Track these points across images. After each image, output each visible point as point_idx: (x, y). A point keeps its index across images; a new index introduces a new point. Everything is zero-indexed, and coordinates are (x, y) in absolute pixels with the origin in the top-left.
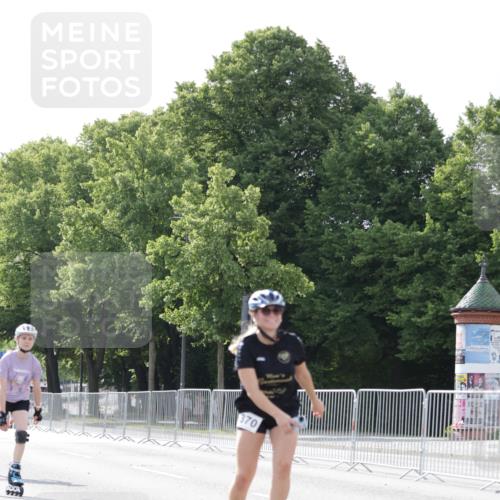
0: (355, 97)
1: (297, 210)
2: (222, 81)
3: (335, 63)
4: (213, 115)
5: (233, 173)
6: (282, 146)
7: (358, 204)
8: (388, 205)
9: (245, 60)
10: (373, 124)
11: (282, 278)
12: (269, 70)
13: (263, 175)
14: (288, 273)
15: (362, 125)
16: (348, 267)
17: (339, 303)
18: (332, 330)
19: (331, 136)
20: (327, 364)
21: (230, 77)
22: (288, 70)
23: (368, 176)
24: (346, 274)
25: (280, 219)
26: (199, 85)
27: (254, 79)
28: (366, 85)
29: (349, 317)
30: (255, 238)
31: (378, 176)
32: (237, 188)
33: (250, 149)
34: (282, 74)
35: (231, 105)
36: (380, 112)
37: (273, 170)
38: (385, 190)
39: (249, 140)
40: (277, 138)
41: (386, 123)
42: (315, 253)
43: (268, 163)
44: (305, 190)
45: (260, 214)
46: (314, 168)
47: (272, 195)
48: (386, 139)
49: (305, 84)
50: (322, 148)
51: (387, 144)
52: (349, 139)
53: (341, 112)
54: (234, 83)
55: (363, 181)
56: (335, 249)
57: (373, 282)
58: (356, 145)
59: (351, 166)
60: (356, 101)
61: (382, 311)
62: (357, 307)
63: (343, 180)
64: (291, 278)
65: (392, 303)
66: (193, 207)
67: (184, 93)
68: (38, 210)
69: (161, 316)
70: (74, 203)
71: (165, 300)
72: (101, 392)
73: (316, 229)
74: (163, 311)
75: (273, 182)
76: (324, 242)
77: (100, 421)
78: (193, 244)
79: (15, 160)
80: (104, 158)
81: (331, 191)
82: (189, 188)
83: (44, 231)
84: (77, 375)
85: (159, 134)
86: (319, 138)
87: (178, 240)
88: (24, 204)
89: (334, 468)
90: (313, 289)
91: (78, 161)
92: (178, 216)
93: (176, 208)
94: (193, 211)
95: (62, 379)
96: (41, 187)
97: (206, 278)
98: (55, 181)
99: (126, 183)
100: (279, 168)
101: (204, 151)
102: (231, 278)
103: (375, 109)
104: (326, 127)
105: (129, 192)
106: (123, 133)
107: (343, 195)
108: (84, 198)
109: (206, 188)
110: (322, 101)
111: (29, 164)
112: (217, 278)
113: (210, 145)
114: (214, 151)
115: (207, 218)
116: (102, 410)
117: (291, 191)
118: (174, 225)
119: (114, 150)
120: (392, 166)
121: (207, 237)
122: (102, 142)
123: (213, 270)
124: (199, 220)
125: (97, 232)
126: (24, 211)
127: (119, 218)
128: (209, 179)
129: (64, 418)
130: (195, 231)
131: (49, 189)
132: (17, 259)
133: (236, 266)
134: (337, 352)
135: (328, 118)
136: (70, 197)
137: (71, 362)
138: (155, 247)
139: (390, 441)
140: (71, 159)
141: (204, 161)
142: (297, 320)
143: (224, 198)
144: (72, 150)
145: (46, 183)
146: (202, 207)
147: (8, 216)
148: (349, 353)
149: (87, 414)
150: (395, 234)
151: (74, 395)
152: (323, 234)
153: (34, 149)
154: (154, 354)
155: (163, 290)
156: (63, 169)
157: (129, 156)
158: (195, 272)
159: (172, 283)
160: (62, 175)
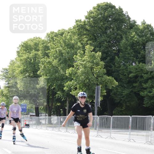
0: (131, 24)
1: (113, 59)
2: (90, 19)
3: (124, 13)
4: (87, 30)
5: (93, 48)
6: (108, 39)
7: (131, 58)
8: (141, 58)
9: (97, 12)
10: (136, 33)
11: (108, 81)
12: (104, 16)
13: (102, 49)
14: (109, 79)
15: (133, 33)
16: (128, 77)
17: (125, 89)
18: (123, 97)
19: (123, 36)
20: (122, 108)
21: (92, 18)
22: (110, 16)
23: (134, 49)
24: (127, 80)
25: (107, 62)
26: (83, 20)
27: (99, 18)
28: (134, 20)
29: (129, 93)
30: (100, 69)
31: (137, 49)
32: (94, 53)
33: (98, 40)
34: (108, 17)
35: (92, 27)
36: (138, 29)
37: (105, 47)
38: (139, 53)
39: (98, 38)
40: (106, 37)
41: (140, 32)
42: (118, 73)
43: (104, 45)
44: (115, 53)
45: (101, 61)
46: (118, 46)
47: (105, 55)
48: (140, 38)
49: (115, 20)
50: (120, 40)
51: (140, 39)
52: (129, 37)
53: (126, 29)
54: (93, 20)
55: (133, 51)
56: (124, 72)
57: (136, 82)
58: (131, 39)
59: (129, 46)
60: (131, 25)
61: (138, 91)
62: (131, 90)
63: (127, 50)
64: (111, 81)
65: (141, 89)
66: (80, 58)
67: (78, 23)
68: (32, 60)
69: (70, 93)
70: (44, 57)
71: (72, 88)
72: (52, 117)
73: (118, 65)
74: (71, 91)
75: (105, 51)
76: (121, 70)
77: (52, 126)
78: (80, 70)
79: (26, 44)
80: (53, 43)
81: (123, 53)
82: (79, 52)
83: (35, 66)
84: (44, 111)
85: (70, 36)
86: (120, 37)
87: (76, 69)
88: (28, 58)
89: (124, 140)
90: (118, 84)
91: (45, 44)
92: (76, 61)
93: (75, 59)
94: (81, 60)
95: (40, 113)
96: (33, 52)
97: (85, 81)
98: (38, 50)
99: (60, 51)
100: (107, 46)
101: (84, 41)
102: (92, 81)
103: (136, 28)
104: (122, 34)
105: (61, 54)
106: (59, 36)
107: (127, 55)
108: (47, 56)
109: (84, 53)
110: (120, 25)
111: (30, 45)
112: (88, 81)
113: (86, 39)
114: (87, 41)
115: (85, 62)
116: (52, 122)
117: (111, 53)
118: (75, 64)
119: (56, 41)
120: (142, 46)
121: (85, 68)
122: (52, 38)
123: (87, 78)
124: (82, 63)
125: (51, 67)
126: (28, 60)
127: (58, 62)
128: (86, 50)
129: (40, 125)
130: (81, 66)
131: (36, 53)
132: (26, 75)
133: (94, 77)
134: (124, 104)
135: (122, 31)
136: (43, 55)
137: (42, 107)
138: (69, 71)
139: (141, 132)
140: (43, 44)
141: (84, 44)
142: (113, 94)
143: (90, 56)
144: (43, 41)
145: (35, 51)
146: (83, 59)
147: (23, 61)
148: (128, 105)
149: (48, 123)
150: (143, 67)
151: (44, 118)
152: (121, 67)
153: (31, 40)
154: (68, 105)
155: (71, 85)
156: (41, 47)
157: (61, 43)
158: (81, 79)
159: (74, 82)
160: (40, 49)
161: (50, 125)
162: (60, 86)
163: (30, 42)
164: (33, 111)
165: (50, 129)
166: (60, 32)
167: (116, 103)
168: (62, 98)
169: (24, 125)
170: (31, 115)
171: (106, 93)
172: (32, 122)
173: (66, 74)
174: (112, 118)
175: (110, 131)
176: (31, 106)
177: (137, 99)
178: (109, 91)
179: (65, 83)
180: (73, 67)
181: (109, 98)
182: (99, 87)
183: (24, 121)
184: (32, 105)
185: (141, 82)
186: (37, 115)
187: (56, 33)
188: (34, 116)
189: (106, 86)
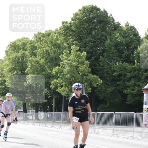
1: (97, 59)
2: (75, 21)
3: (109, 16)
4: (73, 31)
5: (78, 48)
6: (93, 40)
7: (115, 57)
8: (124, 58)
9: (82, 14)
10: (120, 34)
11: (93, 79)
12: (89, 18)
13: (87, 49)
14: (94, 77)
15: (117, 34)
16: (112, 76)
17: (109, 87)
18: (107, 95)
19: (108, 37)
20: (106, 105)
21: (78, 19)
22: (95, 17)
23: (118, 49)
24: (111, 78)
25: (92, 62)
26: (69, 22)
27: (85, 20)
28: (118, 22)
29: (112, 91)
30: (85, 67)
31: (121, 49)
32: (80, 52)
33: (84, 41)
34: (93, 19)
35: (78, 28)
36: (122, 30)
37: (90, 47)
38: (123, 53)
39: (83, 38)
40: (91, 37)
41: (124, 33)
42: (102, 72)
43: (89, 45)
44: (100, 53)
45: (86, 60)
46: (102, 47)
47: (90, 55)
48: (124, 38)
49: (100, 22)
50: (105, 41)
51: (124, 40)
52: (113, 38)
53: (110, 30)
54: (79, 21)
55: (117, 51)
56: (108, 71)
57: (119, 80)
58: (115, 40)
59: (113, 46)
60: (115, 27)
61: (122, 89)
62: (115, 88)
63: (111, 50)
64: (95, 79)
65: (125, 87)
66: (66, 58)
67: (64, 24)
68: (20, 59)
69: (57, 90)
70: (31, 57)
71: (58, 85)
72: (39, 113)
73: (103, 65)
74: (57, 89)
75: (90, 51)
76: (105, 69)
77: (39, 121)
78: (66, 69)
79: (14, 44)
80: (40, 43)
81: (107, 53)
82: (65, 52)
83: (22, 65)
84: (32, 107)
85: (57, 36)
86: (104, 38)
87: (62, 68)
88: (16, 57)
89: (108, 135)
90: (102, 82)
91: (33, 44)
92: (62, 60)
93: (62, 58)
94: (67, 59)
95: (27, 109)
96: (21, 52)
97: (70, 79)
98: (26, 50)
99: (47, 51)
100: (92, 47)
101: (70, 41)
102: (78, 79)
103: (120, 29)
104: (106, 35)
105: (48, 53)
106: (46, 36)
107: (111, 55)
108: (34, 55)
109: (70, 52)
110: (105, 27)
111: (18, 45)
112: (73, 79)
113: (72, 40)
114: (73, 42)
115: (71, 61)
116: (39, 118)
117: (96, 53)
118: (61, 63)
119: (43, 41)
120: (125, 46)
121: (71, 67)
122: (40, 38)
123: (72, 77)
124: (68, 62)
125: (38, 65)
126: (17, 59)
127: (44, 61)
128: (71, 50)
129: (28, 120)
130: (67, 65)
131: (24, 52)
132: (14, 73)
133: (79, 76)
134: (108, 101)
135: (107, 32)
136: (30, 55)
137: (30, 104)
138: (55, 70)
139: (124, 128)
140: (30, 44)
141: (70, 45)
142: (97, 92)
143: (76, 56)
144: (31, 41)
145: (23, 51)
146: (69, 58)
147: (12, 60)
148: (112, 102)
149: (35, 119)
150: (126, 66)
151: (31, 113)
152: (105, 66)
153: (20, 41)
154: (55, 101)
155: (57, 83)
156: (28, 47)
157: (48, 43)
158: (67, 77)
159: (60, 80)
160: (28, 48)
161: (37, 121)
162: (47, 84)
163: (18, 42)
164: (21, 108)
165: (37, 124)
166: (47, 32)
167: (100, 100)
168: (49, 96)
169: (12, 120)
170: (19, 112)
171: (91, 90)
172: (19, 118)
173: (52, 72)
174: (96, 114)
175: (94, 126)
176: (18, 103)
177: (120, 97)
178: (93, 89)
179: (52, 81)
180: (59, 65)
181: (94, 95)
182: (84, 85)
183: (12, 117)
184: (20, 101)
185: (124, 81)
186: (25, 111)
187: (43, 34)
188: (21, 112)
189: (91, 84)
